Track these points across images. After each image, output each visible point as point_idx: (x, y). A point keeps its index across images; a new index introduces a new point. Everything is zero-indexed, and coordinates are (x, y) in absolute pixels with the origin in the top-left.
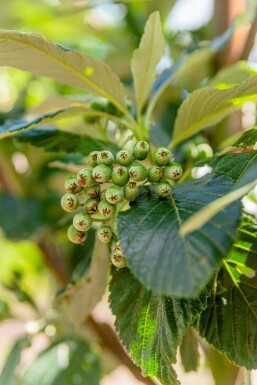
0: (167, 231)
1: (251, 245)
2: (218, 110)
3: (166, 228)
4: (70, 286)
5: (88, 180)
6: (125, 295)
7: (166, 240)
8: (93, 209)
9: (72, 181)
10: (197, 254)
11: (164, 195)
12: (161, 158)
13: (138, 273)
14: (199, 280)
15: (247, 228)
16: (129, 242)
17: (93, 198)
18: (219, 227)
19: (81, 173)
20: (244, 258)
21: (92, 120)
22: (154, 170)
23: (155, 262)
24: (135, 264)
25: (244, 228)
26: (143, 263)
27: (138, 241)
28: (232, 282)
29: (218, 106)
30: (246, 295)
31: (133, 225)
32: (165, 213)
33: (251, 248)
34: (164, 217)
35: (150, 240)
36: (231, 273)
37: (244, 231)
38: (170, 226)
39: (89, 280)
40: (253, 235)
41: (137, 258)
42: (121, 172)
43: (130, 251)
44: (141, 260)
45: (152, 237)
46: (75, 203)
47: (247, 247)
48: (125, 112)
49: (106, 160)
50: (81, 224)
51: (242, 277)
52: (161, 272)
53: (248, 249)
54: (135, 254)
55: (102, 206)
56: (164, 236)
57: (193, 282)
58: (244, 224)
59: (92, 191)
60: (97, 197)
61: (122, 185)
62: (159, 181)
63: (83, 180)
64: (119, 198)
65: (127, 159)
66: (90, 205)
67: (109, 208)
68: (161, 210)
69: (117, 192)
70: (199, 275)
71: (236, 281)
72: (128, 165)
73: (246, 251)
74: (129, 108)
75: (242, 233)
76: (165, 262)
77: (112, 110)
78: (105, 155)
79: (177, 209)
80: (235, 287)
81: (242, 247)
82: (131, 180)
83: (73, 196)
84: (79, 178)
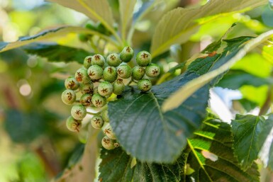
0: (149, 114)
1: (214, 135)
2: (187, 28)
3: (148, 112)
4: (66, 170)
5: (84, 77)
6: (112, 175)
7: (148, 121)
8: (87, 102)
9: (71, 80)
10: (173, 129)
11: (145, 89)
12: (143, 59)
13: (125, 145)
14: (175, 149)
15: (211, 121)
16: (117, 123)
17: (88, 93)
18: (191, 108)
19: (78, 71)
20: (208, 145)
21: (86, 38)
22: (137, 69)
23: (139, 137)
24: (122, 139)
25: (208, 121)
26: (129, 138)
27: (125, 122)
28: (199, 164)
29: (187, 25)
30: (210, 175)
31: (120, 110)
32: (146, 102)
33: (214, 137)
34: (145, 105)
35: (135, 121)
36: (198, 158)
37: (208, 124)
38: (151, 110)
39: (81, 168)
40: (216, 127)
41: (124, 134)
42: (111, 71)
43: (118, 129)
44: (127, 136)
45: (136, 118)
46: (73, 97)
47: (210, 136)
48: (113, 31)
49: (98, 62)
50: (78, 113)
51: (207, 161)
52: (144, 144)
53: (211, 138)
54: (122, 131)
55: (95, 99)
56: (146, 118)
57: (170, 151)
58: (209, 118)
59: (86, 88)
60: (91, 92)
61: (111, 81)
62: (141, 78)
63: (80, 77)
64: (109, 91)
65: (116, 61)
66: (86, 98)
67: (101, 99)
68: (143, 100)
69: (108, 86)
70: (175, 144)
71: (202, 164)
72: (116, 66)
73: (210, 140)
74: (116, 29)
75: (207, 125)
76: (147, 137)
77: (102, 30)
78: (98, 57)
79: (156, 99)
80: (202, 168)
81: (207, 137)
82: (119, 77)
83: (72, 92)
84: (76, 75)
